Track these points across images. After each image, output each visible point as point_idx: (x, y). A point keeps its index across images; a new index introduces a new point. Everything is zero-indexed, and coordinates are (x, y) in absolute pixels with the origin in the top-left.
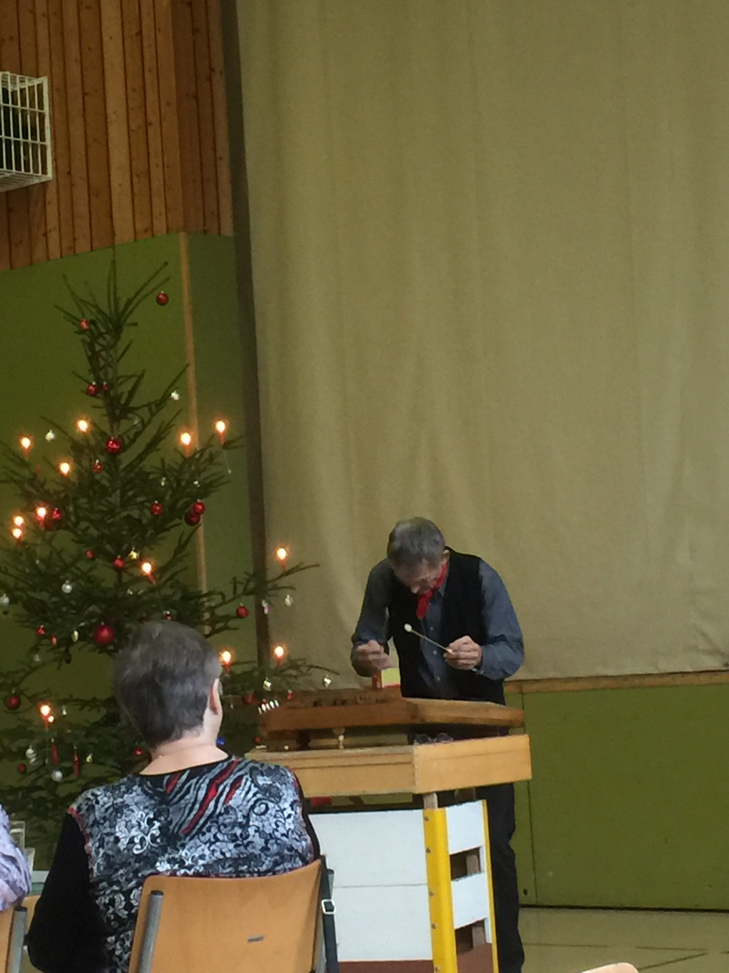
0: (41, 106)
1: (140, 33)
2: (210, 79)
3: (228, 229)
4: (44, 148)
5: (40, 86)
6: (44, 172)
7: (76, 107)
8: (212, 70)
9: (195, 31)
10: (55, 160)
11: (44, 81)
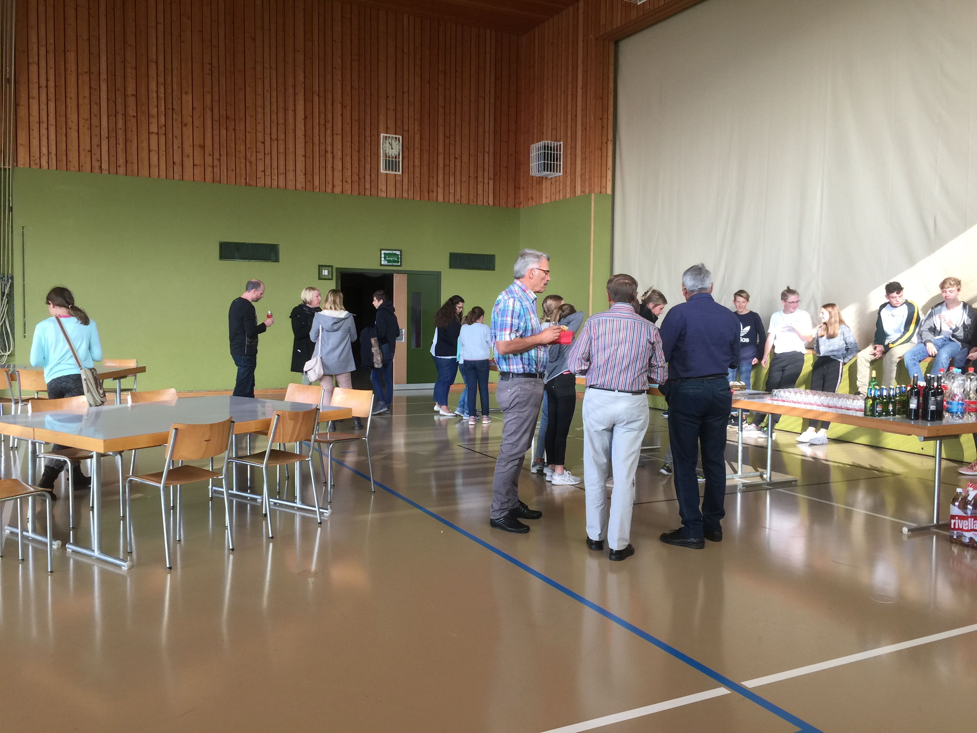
0: (560, 151)
1: (586, 129)
2: (607, 143)
3: (609, 191)
4: (560, 165)
5: (560, 145)
6: (560, 172)
7: (569, 152)
8: (608, 140)
9: (603, 127)
10: (563, 168)
11: (562, 143)
